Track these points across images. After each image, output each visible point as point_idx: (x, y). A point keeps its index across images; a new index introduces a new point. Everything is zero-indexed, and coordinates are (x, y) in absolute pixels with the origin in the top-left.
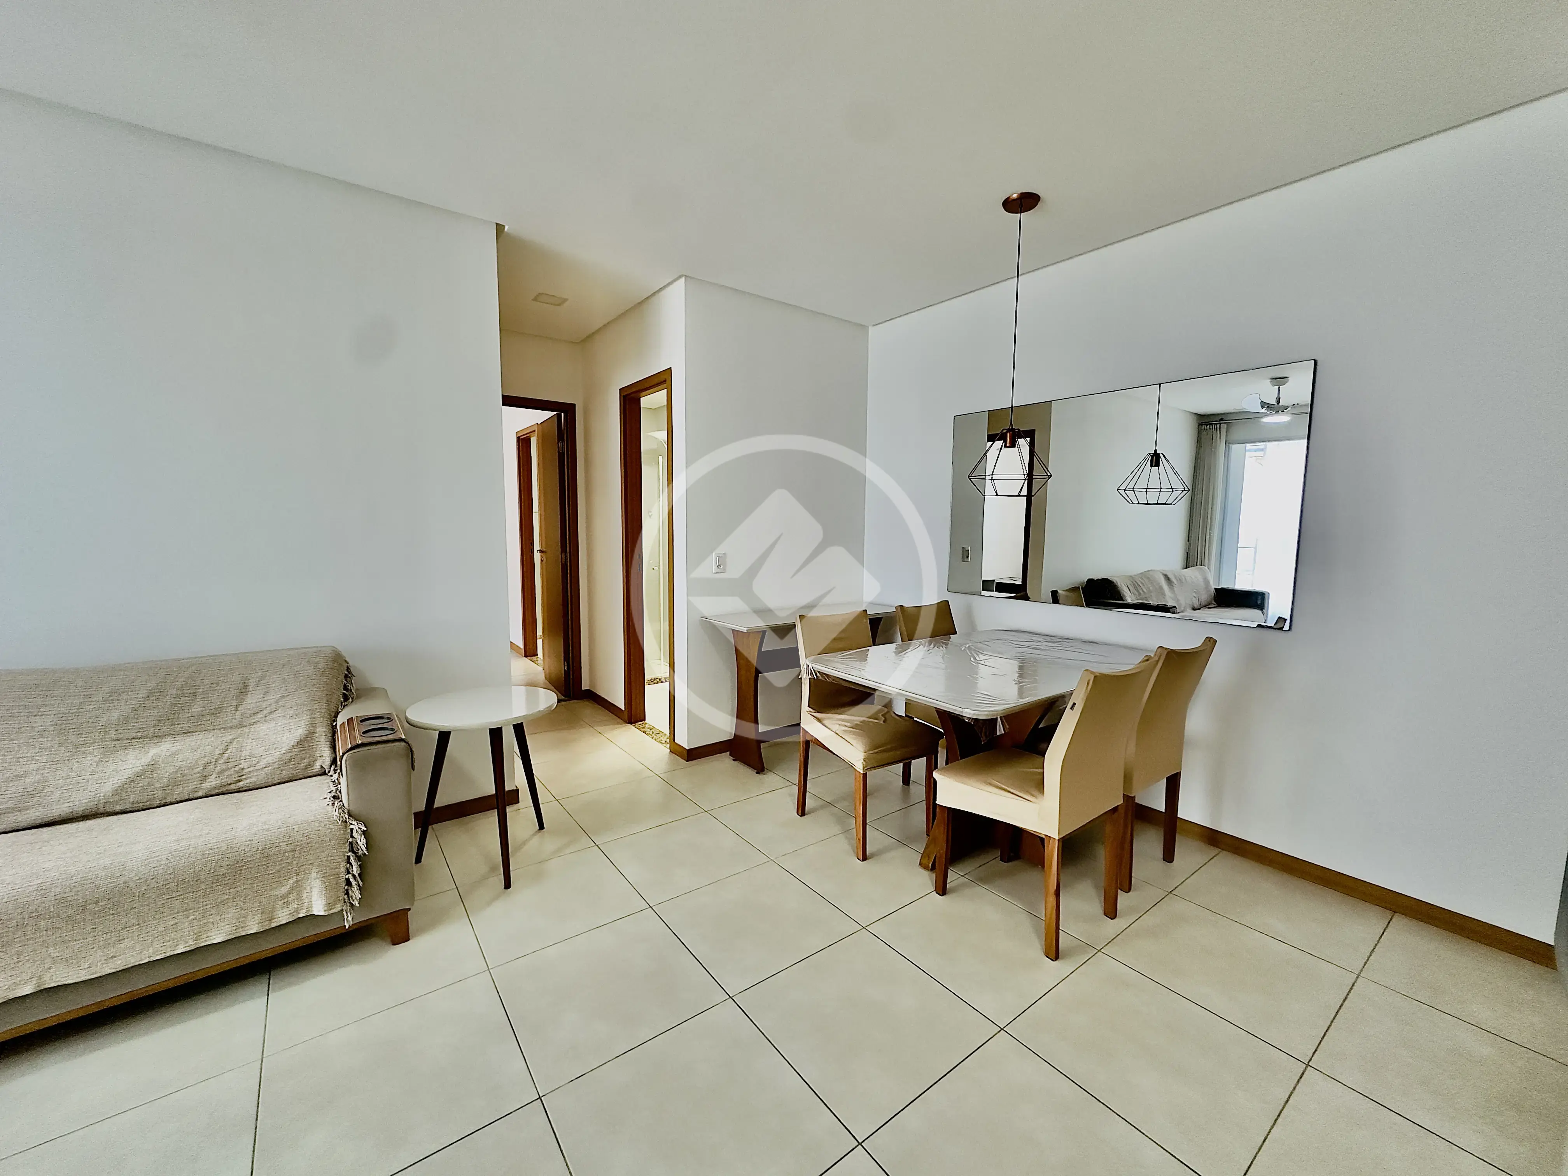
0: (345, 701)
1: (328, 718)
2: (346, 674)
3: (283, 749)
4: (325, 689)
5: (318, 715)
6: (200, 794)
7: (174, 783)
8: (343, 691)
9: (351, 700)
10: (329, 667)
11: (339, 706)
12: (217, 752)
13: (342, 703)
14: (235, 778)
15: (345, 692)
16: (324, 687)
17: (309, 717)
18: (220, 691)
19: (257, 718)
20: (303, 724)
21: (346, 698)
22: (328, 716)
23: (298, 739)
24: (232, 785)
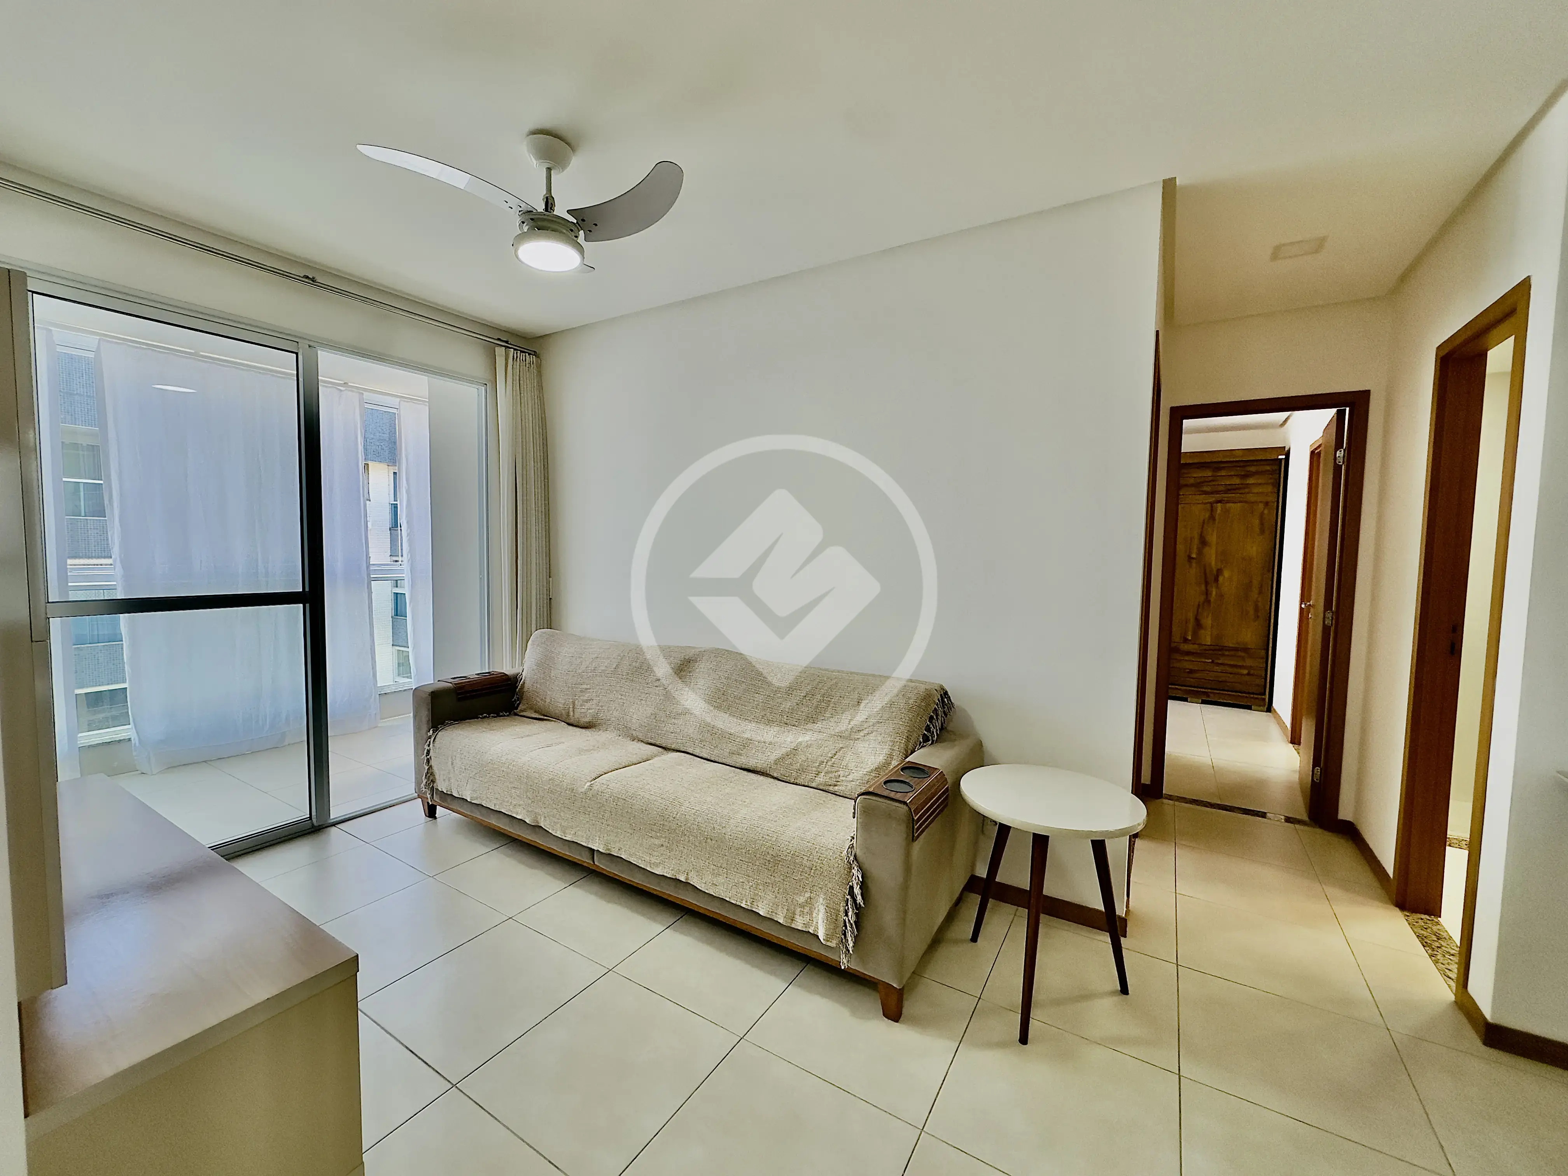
0: (924, 742)
1: (904, 754)
2: (931, 715)
3: (865, 770)
4: (908, 725)
5: (896, 748)
6: (814, 785)
7: (802, 770)
8: (924, 732)
9: (930, 742)
10: (917, 704)
11: (917, 745)
12: (830, 755)
13: (920, 743)
14: (832, 782)
15: (926, 732)
16: (907, 723)
17: (890, 747)
18: (843, 704)
19: (860, 735)
20: (884, 753)
21: (926, 739)
22: (905, 752)
23: (876, 765)
24: (832, 787)
